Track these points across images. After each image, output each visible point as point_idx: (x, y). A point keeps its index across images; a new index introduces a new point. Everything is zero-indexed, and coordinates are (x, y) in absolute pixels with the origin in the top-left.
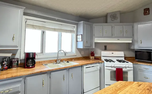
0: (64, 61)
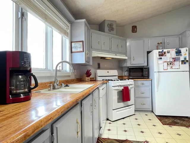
0: (63, 84)
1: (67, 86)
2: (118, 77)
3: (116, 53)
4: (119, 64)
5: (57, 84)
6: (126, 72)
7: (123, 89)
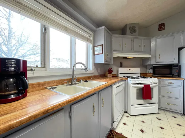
0: (82, 81)
1: (86, 81)
2: (141, 74)
3: (138, 52)
4: (142, 63)
5: (74, 81)
6: (150, 70)
7: (143, 87)
